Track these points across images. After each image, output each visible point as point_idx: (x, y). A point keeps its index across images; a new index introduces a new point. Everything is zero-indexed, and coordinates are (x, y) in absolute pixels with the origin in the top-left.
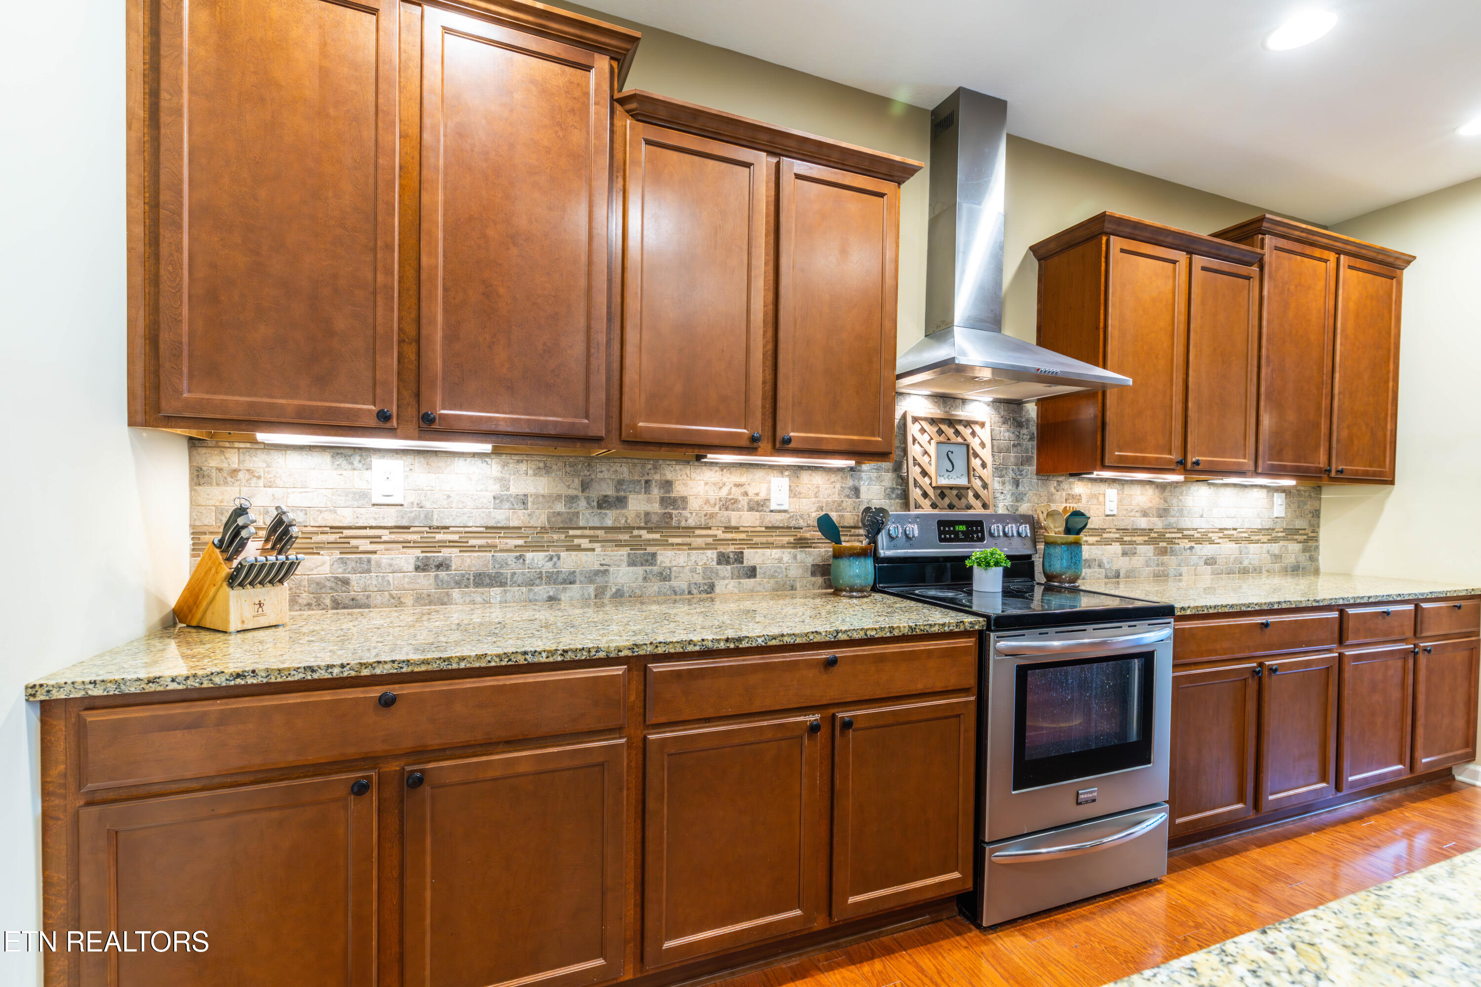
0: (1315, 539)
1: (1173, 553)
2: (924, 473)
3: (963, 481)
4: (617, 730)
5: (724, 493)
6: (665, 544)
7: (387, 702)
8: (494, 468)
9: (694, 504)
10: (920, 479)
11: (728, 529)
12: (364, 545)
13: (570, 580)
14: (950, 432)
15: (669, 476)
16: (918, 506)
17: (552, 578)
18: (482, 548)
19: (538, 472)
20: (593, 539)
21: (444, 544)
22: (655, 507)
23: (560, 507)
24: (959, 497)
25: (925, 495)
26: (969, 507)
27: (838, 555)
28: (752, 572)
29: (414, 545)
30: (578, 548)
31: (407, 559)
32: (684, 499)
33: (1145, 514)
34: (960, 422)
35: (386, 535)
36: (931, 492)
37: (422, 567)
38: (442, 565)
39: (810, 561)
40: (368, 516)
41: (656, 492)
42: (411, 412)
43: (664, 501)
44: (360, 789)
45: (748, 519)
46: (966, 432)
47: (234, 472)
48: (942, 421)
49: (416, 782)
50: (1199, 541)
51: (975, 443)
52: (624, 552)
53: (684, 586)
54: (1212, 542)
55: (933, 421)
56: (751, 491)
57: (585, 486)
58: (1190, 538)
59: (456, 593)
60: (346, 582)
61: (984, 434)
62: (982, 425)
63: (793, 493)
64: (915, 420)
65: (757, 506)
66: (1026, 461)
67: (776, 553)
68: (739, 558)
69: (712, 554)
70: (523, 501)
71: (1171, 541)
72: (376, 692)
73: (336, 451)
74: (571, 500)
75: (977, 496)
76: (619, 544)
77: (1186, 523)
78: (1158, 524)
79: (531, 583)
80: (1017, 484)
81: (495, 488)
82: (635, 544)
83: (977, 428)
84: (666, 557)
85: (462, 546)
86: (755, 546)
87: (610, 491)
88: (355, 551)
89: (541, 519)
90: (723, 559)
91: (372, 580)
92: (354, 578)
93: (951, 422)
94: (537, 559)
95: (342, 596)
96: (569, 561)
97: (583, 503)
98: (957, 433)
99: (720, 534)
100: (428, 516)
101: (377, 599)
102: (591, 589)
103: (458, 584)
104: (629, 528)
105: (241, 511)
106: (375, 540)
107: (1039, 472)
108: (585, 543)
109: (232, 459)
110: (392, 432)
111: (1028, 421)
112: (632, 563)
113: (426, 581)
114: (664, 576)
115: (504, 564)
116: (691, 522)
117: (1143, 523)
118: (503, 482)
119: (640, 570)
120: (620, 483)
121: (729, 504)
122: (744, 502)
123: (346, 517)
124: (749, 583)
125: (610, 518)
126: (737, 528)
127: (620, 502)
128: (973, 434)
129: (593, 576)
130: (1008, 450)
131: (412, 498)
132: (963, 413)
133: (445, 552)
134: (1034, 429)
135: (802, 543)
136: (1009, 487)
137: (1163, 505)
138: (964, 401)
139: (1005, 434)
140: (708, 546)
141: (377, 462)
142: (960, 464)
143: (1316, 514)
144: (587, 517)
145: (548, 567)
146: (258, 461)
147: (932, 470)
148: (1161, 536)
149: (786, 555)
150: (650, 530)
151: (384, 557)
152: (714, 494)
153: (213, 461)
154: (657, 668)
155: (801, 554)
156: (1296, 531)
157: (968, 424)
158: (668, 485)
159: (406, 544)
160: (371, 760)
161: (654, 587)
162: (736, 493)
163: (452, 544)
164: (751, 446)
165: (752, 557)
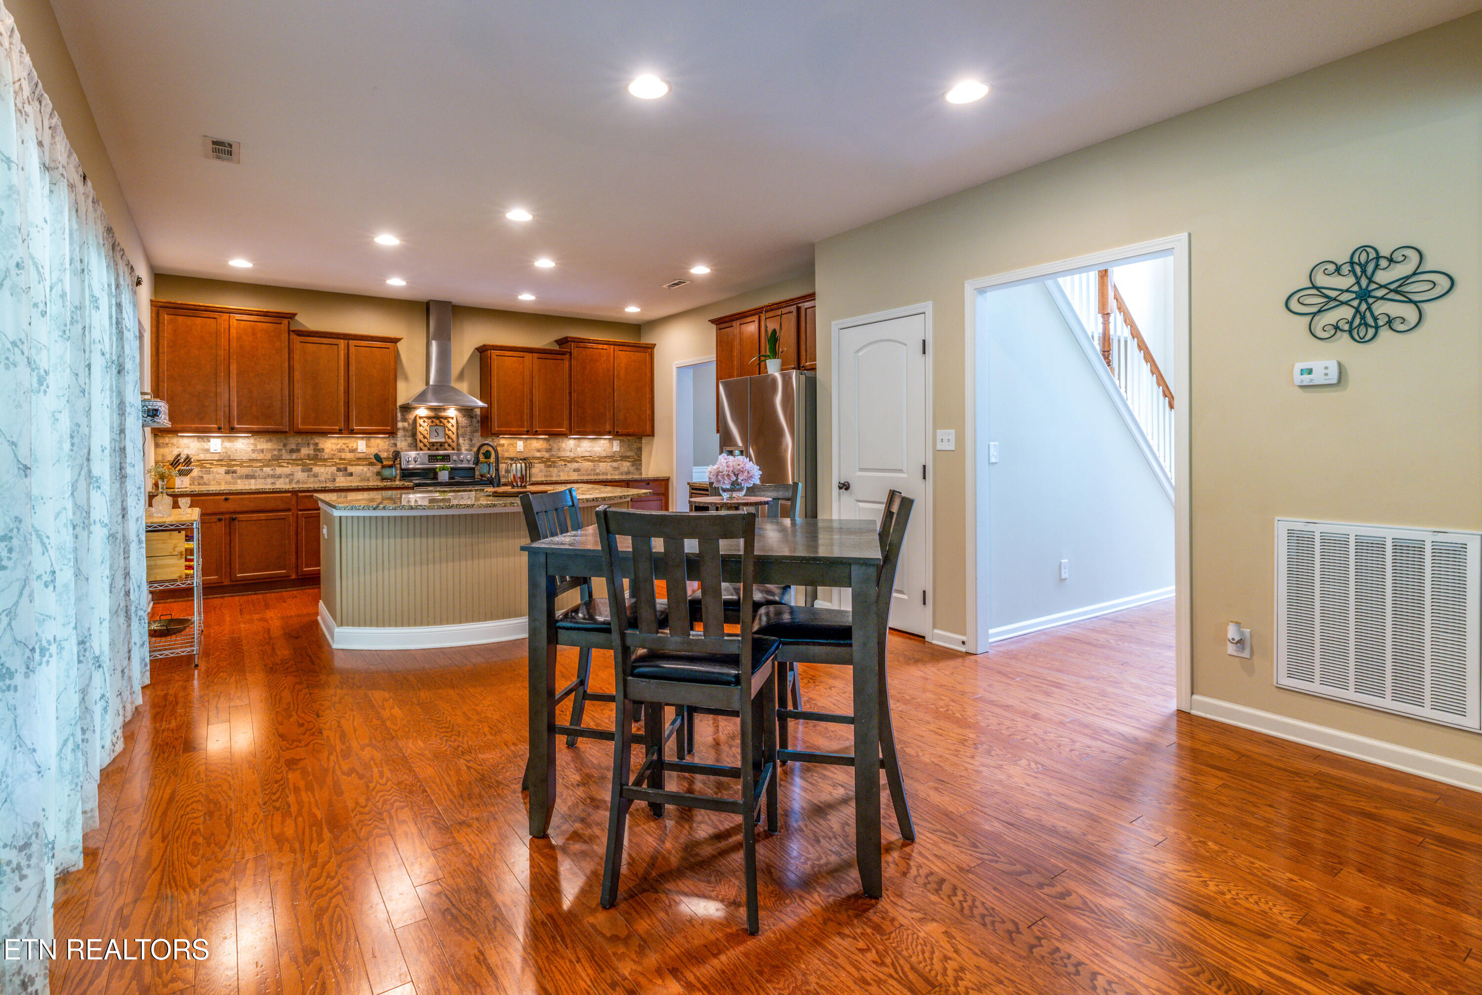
0: (641, 460)
1: (554, 467)
2: (425, 437)
3: (443, 440)
4: (289, 510)
5: (339, 446)
6: (316, 465)
7: (226, 499)
8: (252, 441)
9: (327, 451)
10: (423, 440)
11: (341, 459)
12: (208, 466)
13: (280, 477)
14: (437, 422)
15: (317, 441)
16: (421, 449)
17: (273, 476)
18: (248, 466)
19: (267, 441)
20: (288, 463)
21: (234, 465)
22: (312, 452)
23: (276, 453)
24: (441, 445)
25: (425, 445)
26: (446, 449)
27: (383, 467)
28: (351, 474)
29: (225, 466)
30: (282, 466)
31: (222, 470)
32: (323, 449)
33: (539, 451)
34: (442, 417)
35: (215, 463)
36: (428, 444)
37: (227, 472)
38: (234, 472)
39: (375, 470)
40: (209, 457)
41: (312, 447)
42: (227, 426)
43: (314, 450)
44: (220, 520)
45: (349, 456)
46: (445, 421)
47: (167, 444)
48: (434, 417)
49: (234, 519)
50: (569, 462)
51: (449, 425)
52: (300, 468)
53: (323, 479)
54: (577, 462)
55: (429, 418)
56: (350, 446)
57: (285, 445)
58: (565, 461)
59: (239, 481)
60: (202, 477)
61: (453, 422)
62: (452, 418)
63: (367, 446)
64: (420, 418)
65: (353, 451)
66: (477, 431)
67: (361, 468)
68: (346, 469)
69: (334, 468)
70: (262, 451)
71: (554, 462)
72: (224, 497)
73: (199, 437)
74: (280, 450)
75: (449, 445)
76: (298, 465)
77: (562, 454)
78: (547, 455)
79: (265, 478)
80: (471, 440)
81: (252, 447)
82: (304, 465)
83: (450, 420)
84: (316, 469)
85: (241, 466)
86: (352, 465)
87: (294, 447)
88: (205, 467)
89: (269, 456)
90: (339, 470)
91: (211, 476)
92: (205, 476)
93: (438, 418)
94: (267, 470)
95: (200, 481)
96: (279, 471)
97: (284, 451)
98: (441, 422)
99: (338, 461)
100: (229, 456)
101: (213, 483)
102: (288, 480)
103: (240, 478)
104: (301, 459)
105: (179, 455)
106: (211, 464)
107: (481, 435)
108: (285, 465)
109: (167, 440)
110: (222, 433)
111: (476, 416)
112: (303, 471)
113: (229, 477)
114: (316, 476)
115: (256, 472)
116: (326, 457)
117: (538, 455)
118: (255, 445)
119: (306, 474)
120: (298, 444)
121: (341, 450)
122: (347, 449)
123: (202, 457)
124: (350, 478)
125: (294, 456)
126: (344, 459)
127: (298, 450)
128: (449, 422)
129: (287, 476)
130: (466, 427)
131: (224, 450)
132: (443, 414)
133: (235, 468)
134: (479, 418)
135: (371, 464)
136: (467, 442)
137: (548, 447)
138: (444, 409)
139: (463, 421)
140: (333, 465)
141: (212, 440)
142: (441, 433)
143: (640, 449)
144: (285, 456)
145: (272, 472)
146: (175, 440)
147: (428, 436)
148: (548, 460)
149: (365, 469)
150: (310, 460)
151: (214, 470)
152: (334, 447)
153: (161, 441)
154: (300, 494)
155: (371, 468)
156: (628, 457)
157: (446, 418)
158: (317, 444)
159: (222, 465)
160: (222, 513)
161: (312, 479)
162: (344, 447)
163: (237, 465)
164: (340, 432)
165: (350, 469)
